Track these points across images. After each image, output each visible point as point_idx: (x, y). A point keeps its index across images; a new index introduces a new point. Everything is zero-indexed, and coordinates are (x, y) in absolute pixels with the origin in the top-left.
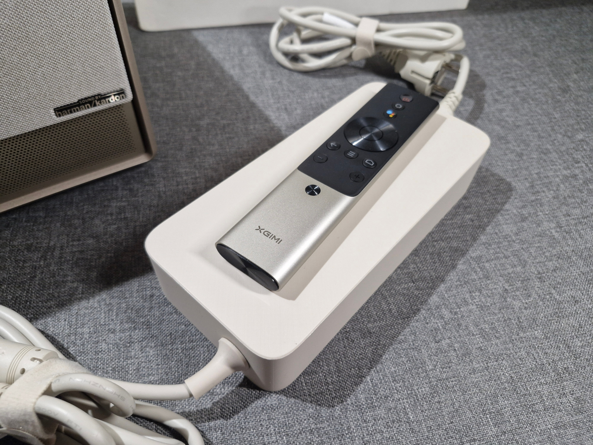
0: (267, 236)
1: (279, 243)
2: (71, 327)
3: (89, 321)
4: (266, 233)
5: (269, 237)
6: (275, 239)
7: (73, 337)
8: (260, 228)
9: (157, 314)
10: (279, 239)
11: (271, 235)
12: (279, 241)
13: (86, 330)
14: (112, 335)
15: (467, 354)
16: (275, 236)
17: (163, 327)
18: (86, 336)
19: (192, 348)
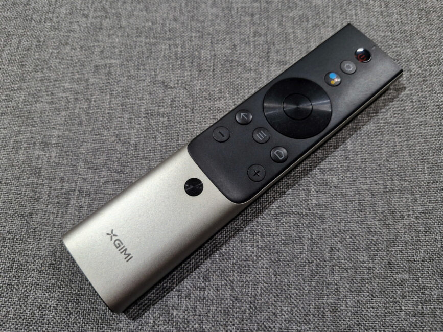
0: (117, 248)
1: (127, 261)
2: (50, 6)
3: (66, 4)
4: (117, 242)
5: (119, 249)
6: (125, 254)
7: (51, 15)
8: (112, 233)
9: (129, 8)
10: (129, 255)
11: (122, 246)
12: (128, 257)
13: (63, 10)
14: (84, 19)
15: (423, 107)
16: (126, 250)
17: (131, 21)
18: (63, 16)
19: (155, 44)
